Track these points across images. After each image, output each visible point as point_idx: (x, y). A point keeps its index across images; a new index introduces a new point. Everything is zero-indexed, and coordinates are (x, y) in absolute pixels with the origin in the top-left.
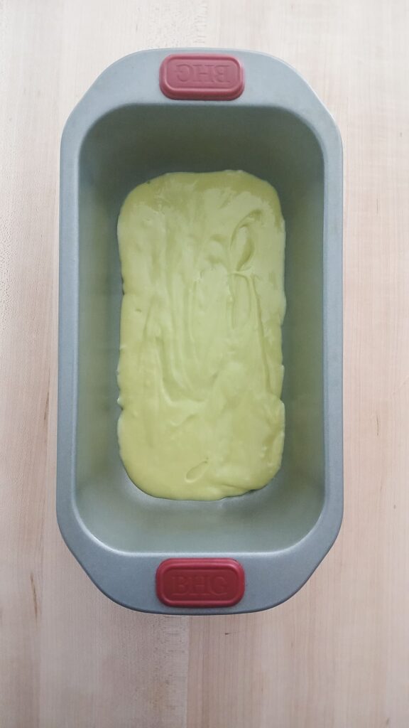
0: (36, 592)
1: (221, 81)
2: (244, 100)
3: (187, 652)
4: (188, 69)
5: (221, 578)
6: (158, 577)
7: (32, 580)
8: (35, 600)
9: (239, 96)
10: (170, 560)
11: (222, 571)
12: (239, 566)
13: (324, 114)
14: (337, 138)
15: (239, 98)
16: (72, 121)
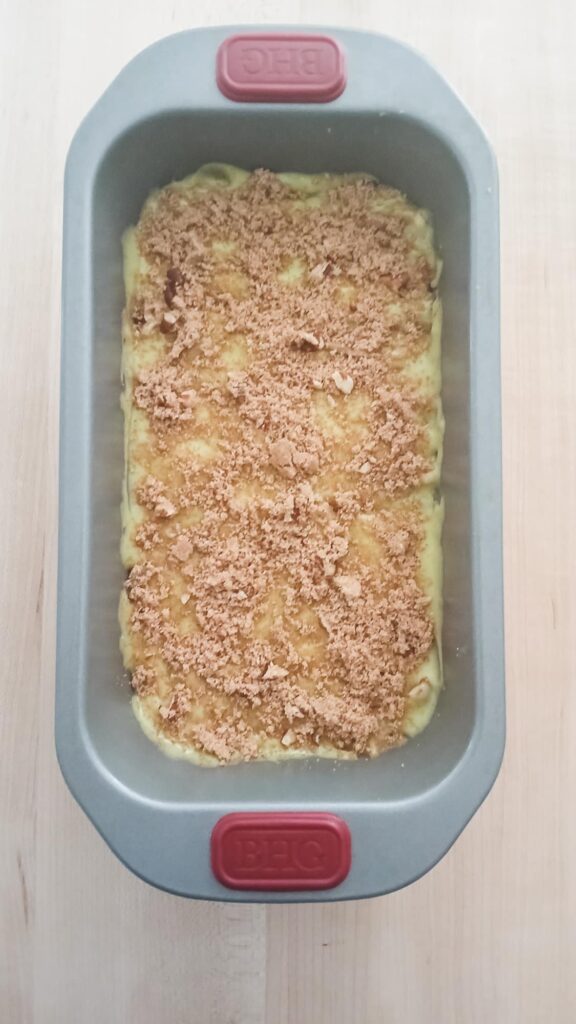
0: (26, 881)
1: (311, 73)
2: (345, 102)
3: (262, 974)
4: (259, 56)
5: (316, 844)
6: (215, 843)
7: (20, 865)
8: (25, 897)
9: (339, 95)
10: (232, 816)
11: (316, 832)
12: (343, 825)
13: (469, 123)
14: (489, 160)
15: (339, 99)
16: (82, 136)
